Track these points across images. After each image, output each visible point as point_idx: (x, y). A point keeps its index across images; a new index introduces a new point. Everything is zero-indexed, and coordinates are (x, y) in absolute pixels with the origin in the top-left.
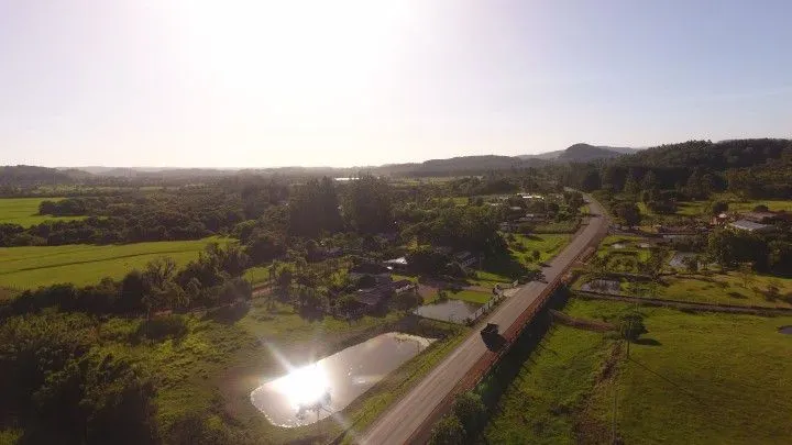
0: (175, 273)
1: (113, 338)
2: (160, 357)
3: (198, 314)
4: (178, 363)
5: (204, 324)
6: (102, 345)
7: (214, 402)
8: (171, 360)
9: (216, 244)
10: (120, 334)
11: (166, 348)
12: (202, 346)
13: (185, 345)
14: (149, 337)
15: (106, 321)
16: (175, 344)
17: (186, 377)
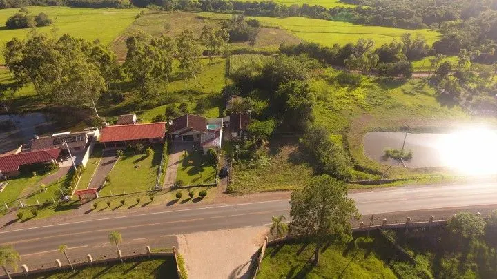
0: (373, 49)
1: (323, 77)
2: (337, 94)
3: (373, 78)
4: (343, 101)
5: (371, 84)
6: (317, 80)
7: (346, 128)
8: (341, 98)
9: (409, 35)
10: (328, 77)
11: (343, 91)
12: (361, 97)
13: (353, 93)
14: (339, 83)
15: (325, 67)
16: (348, 91)
17: (342, 109)
